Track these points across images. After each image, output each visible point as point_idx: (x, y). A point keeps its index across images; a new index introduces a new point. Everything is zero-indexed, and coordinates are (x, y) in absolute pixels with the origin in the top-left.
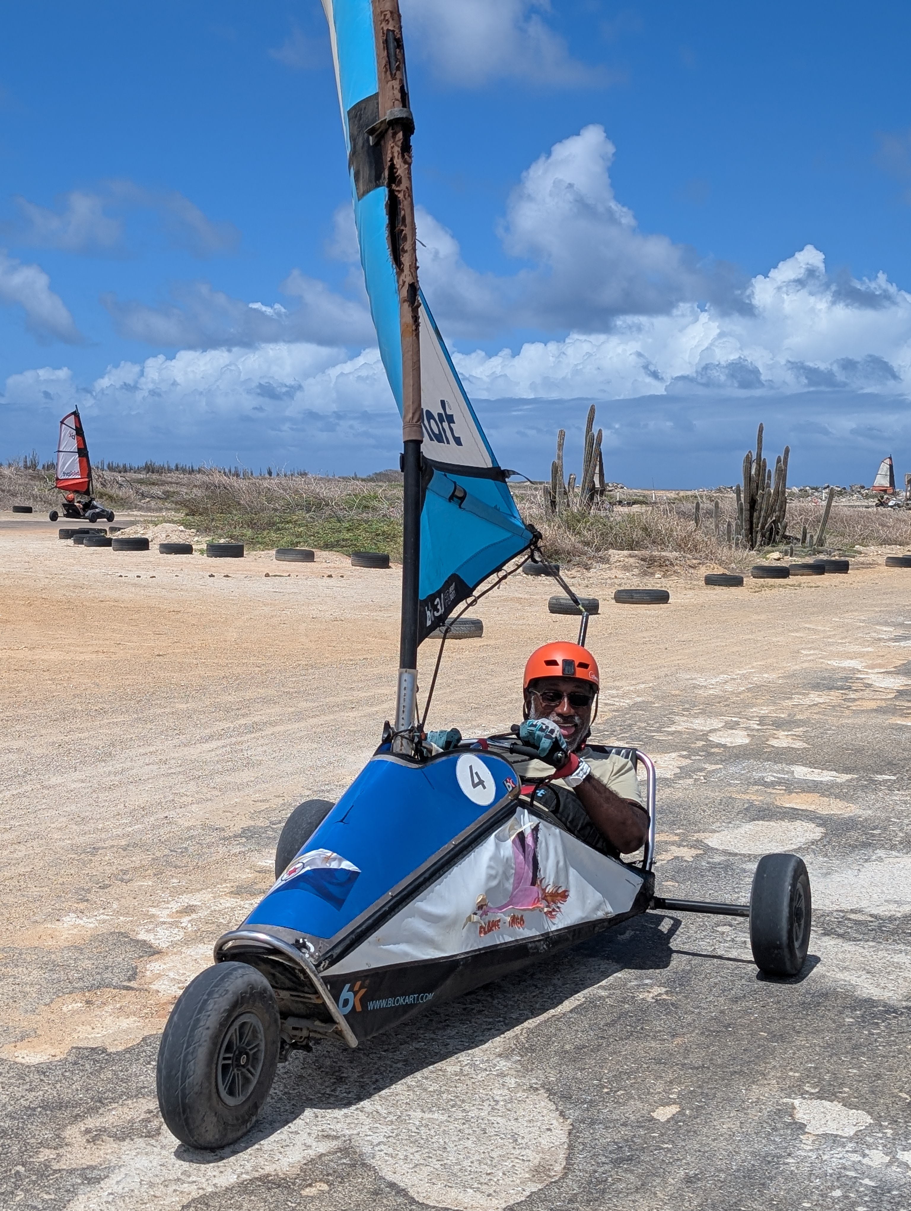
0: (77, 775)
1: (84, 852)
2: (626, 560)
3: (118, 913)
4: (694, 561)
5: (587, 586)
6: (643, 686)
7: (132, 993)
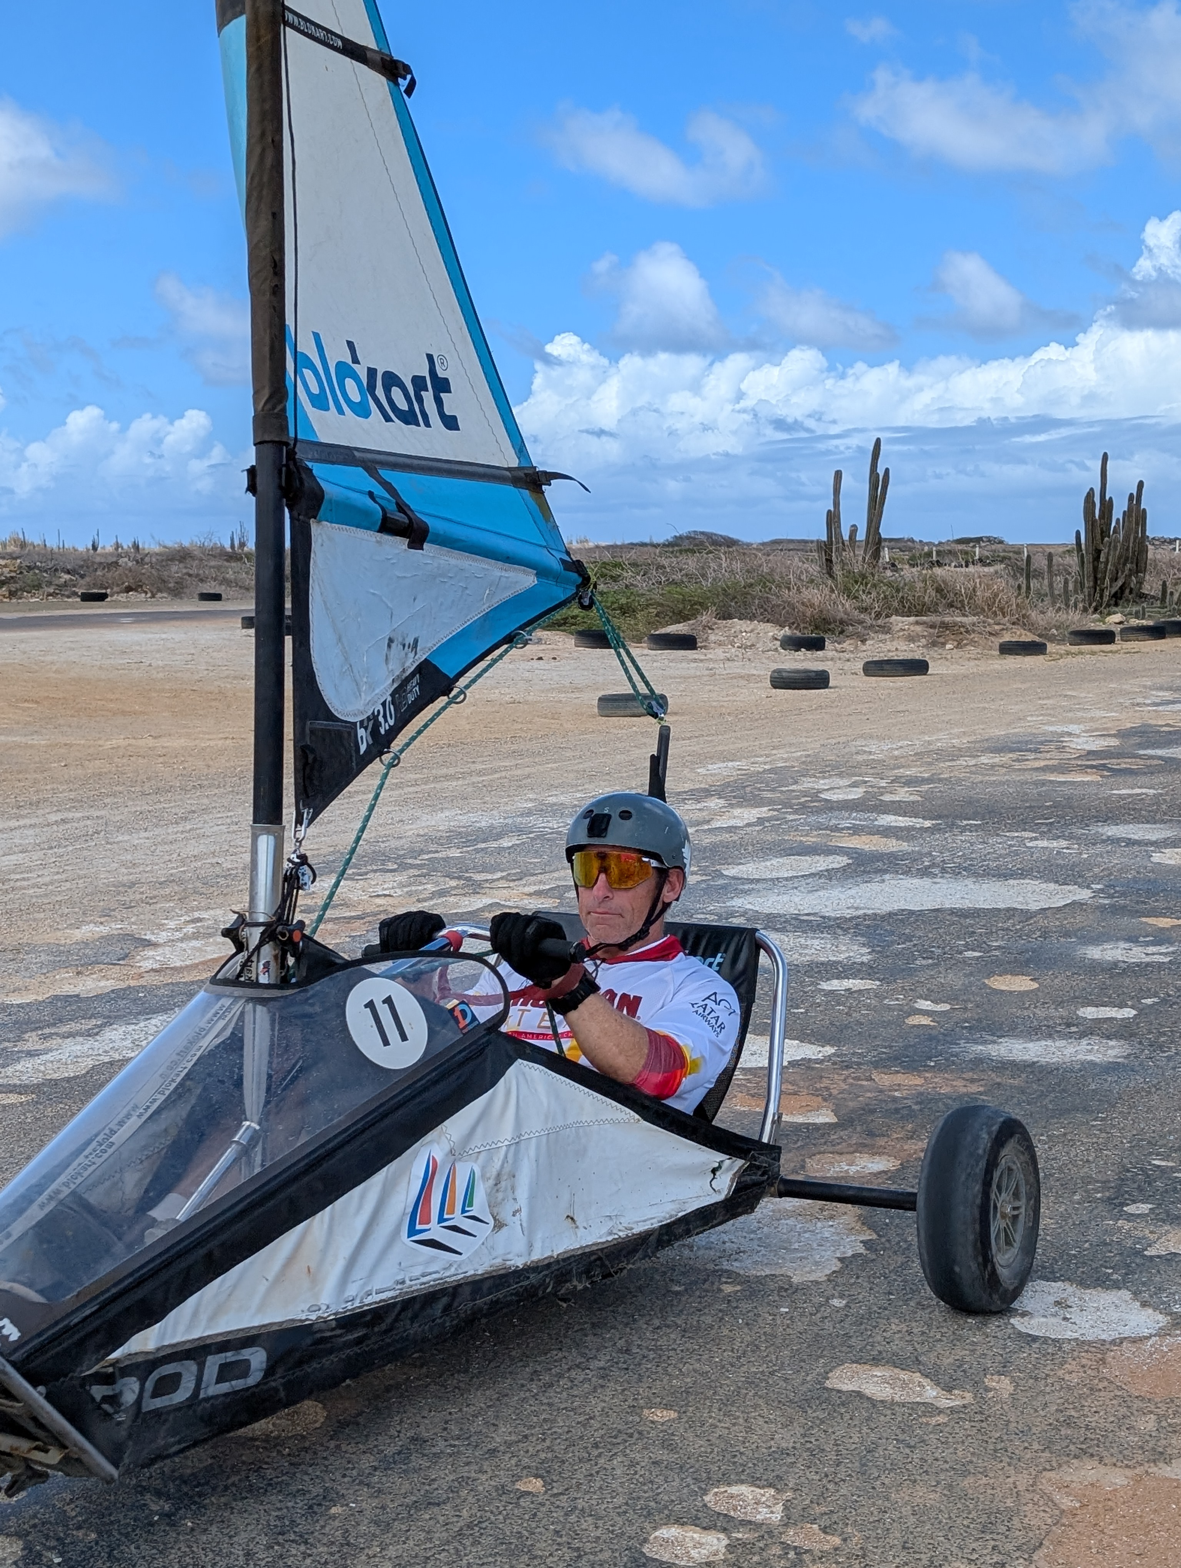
0: (146, 834)
1: (124, 885)
2: (912, 628)
3: (133, 923)
4: (997, 627)
5: (848, 660)
6: (799, 754)
7: (118, 967)
